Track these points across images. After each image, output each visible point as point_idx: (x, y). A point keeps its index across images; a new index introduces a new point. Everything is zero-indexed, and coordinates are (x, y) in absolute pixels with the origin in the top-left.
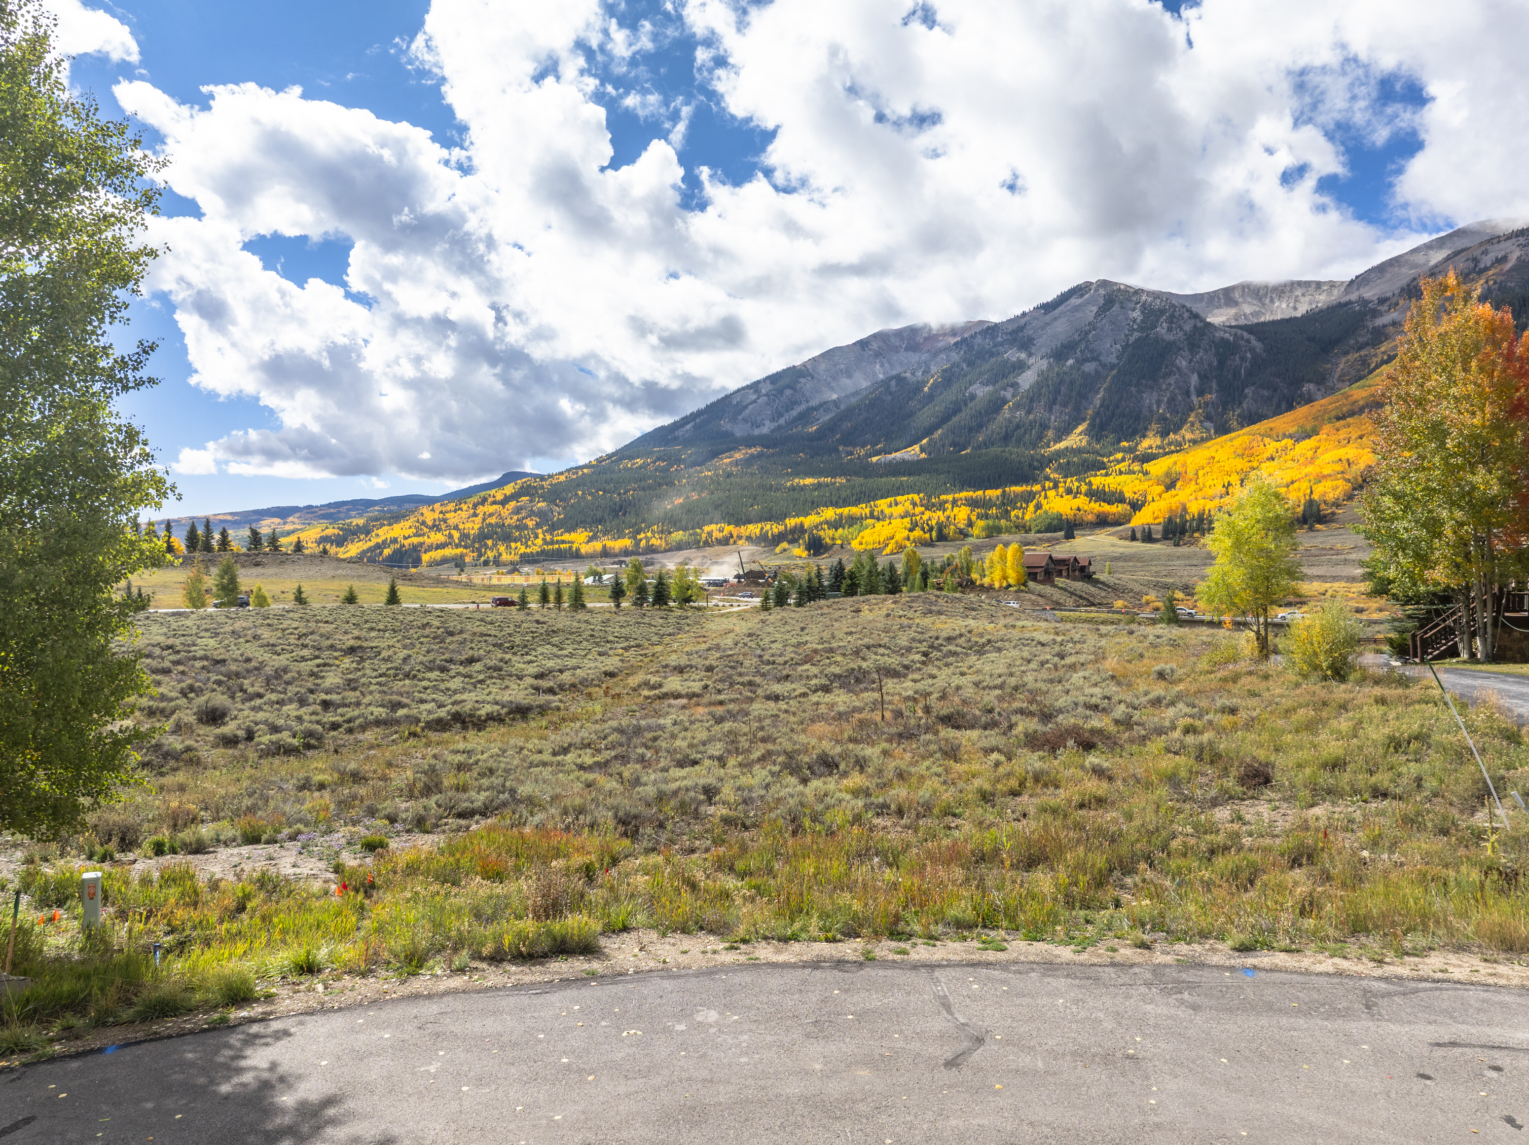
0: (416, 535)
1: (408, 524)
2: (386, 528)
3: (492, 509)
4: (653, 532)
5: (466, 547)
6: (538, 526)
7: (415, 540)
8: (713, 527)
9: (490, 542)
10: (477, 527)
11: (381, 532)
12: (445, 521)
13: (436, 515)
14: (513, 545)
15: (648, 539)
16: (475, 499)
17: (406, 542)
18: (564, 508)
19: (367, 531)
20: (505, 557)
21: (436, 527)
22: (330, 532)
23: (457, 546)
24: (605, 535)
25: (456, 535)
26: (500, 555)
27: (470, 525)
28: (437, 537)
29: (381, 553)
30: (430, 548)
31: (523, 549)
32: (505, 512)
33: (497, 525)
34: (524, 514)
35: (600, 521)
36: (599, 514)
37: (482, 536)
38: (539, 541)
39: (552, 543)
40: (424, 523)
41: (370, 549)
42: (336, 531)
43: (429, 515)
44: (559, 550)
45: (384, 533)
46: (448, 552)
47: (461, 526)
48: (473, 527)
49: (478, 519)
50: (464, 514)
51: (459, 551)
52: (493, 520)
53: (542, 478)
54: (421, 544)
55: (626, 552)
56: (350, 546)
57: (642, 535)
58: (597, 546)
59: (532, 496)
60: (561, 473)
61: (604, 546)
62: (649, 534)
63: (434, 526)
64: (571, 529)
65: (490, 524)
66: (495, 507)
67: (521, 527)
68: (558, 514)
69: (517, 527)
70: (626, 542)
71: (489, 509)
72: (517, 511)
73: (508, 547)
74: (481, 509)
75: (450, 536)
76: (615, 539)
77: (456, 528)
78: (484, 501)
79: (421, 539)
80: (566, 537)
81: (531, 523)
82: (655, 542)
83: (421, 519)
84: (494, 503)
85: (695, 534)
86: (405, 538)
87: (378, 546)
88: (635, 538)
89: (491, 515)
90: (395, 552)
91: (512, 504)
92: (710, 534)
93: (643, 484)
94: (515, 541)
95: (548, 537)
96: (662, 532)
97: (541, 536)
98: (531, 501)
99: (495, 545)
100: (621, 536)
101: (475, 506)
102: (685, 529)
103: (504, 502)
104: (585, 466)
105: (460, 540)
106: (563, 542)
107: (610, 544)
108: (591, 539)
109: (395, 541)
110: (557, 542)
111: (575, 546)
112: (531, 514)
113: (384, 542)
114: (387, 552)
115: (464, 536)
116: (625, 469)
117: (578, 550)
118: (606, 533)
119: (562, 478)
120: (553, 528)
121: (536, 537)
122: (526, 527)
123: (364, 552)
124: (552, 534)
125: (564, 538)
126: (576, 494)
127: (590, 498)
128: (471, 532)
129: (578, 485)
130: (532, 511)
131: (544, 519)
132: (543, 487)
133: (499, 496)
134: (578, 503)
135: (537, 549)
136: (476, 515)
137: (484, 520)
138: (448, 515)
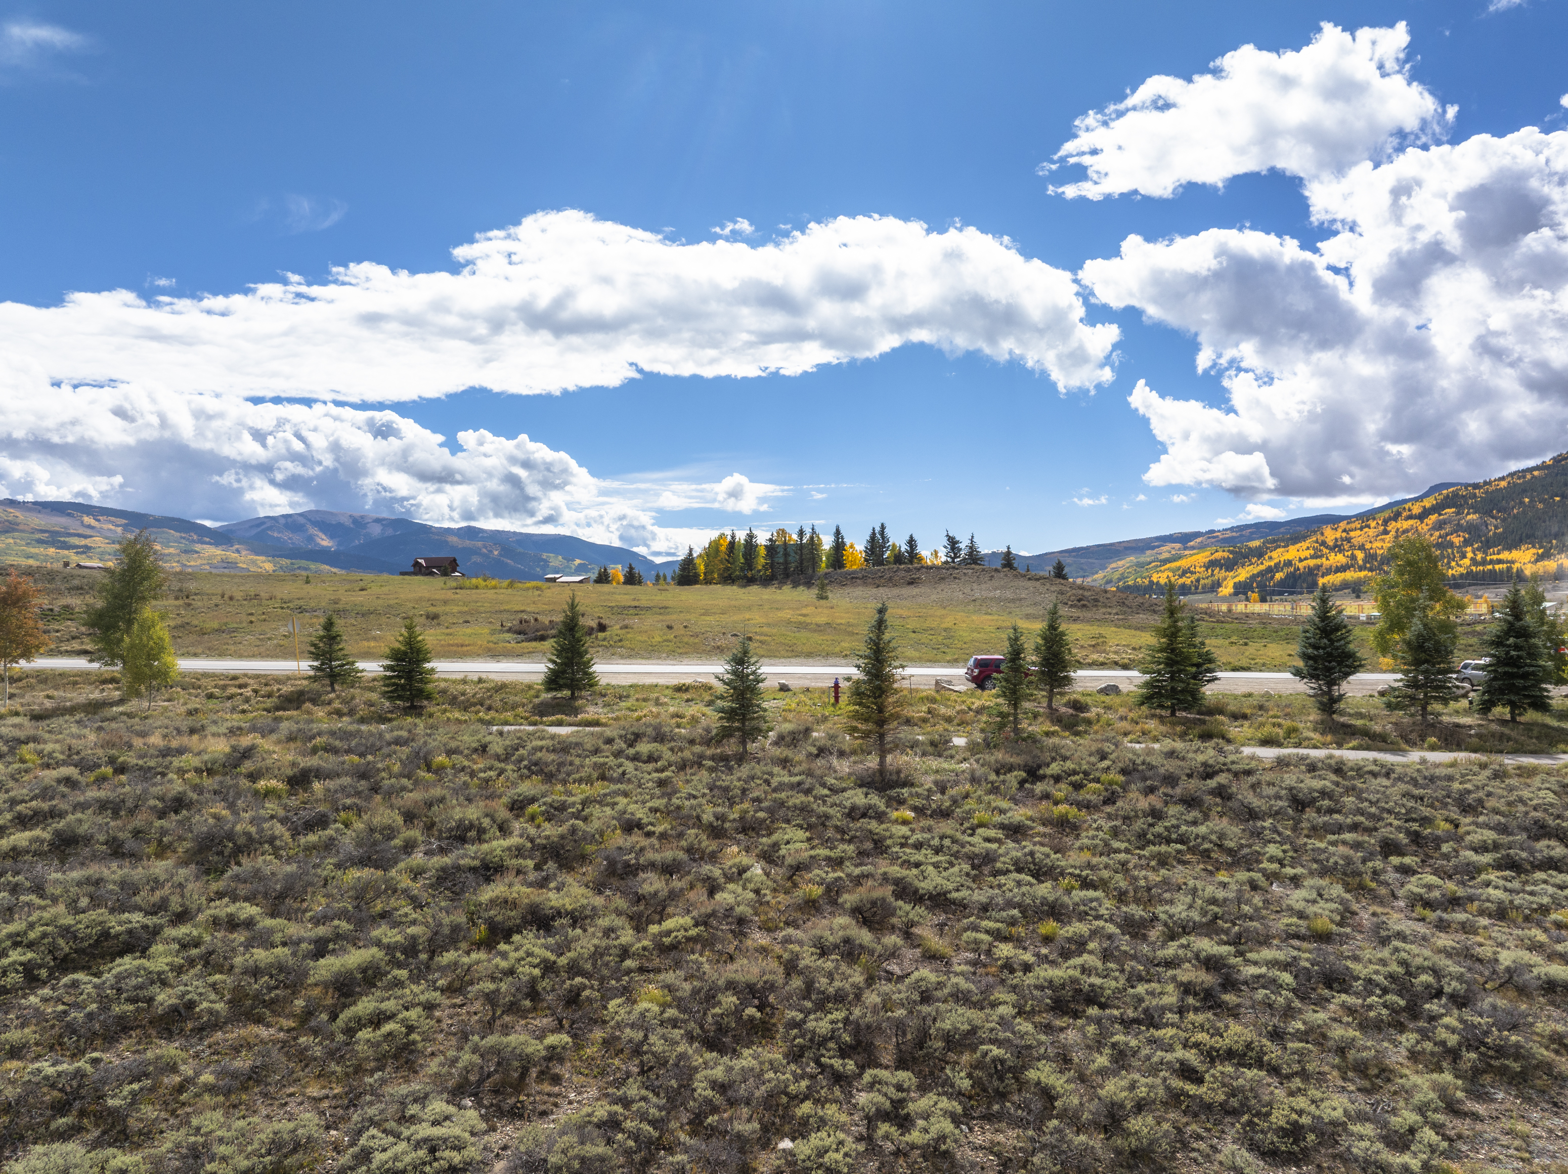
0: (1313, 557)
1: (1304, 545)
2: (1280, 550)
3: (1406, 524)
5: (1371, 570)
6: (1467, 543)
7: (1312, 563)
10: (1387, 546)
11: (1274, 554)
12: (1348, 540)
13: (1338, 534)
16: (1386, 514)
17: (1301, 565)
18: (1504, 520)
19: (1260, 553)
21: (1337, 547)
22: (1219, 555)
23: (1361, 569)
24: (1561, 552)
25: (1360, 555)
27: (1379, 544)
28: (1339, 559)
29: (1272, 577)
30: (1329, 571)
32: (1423, 528)
34: (1447, 529)
35: (1555, 535)
36: (1555, 526)
38: (1467, 562)
39: (1484, 562)
40: (1323, 543)
41: (1261, 574)
42: (1226, 554)
43: (1330, 535)
44: (1493, 572)
45: (1278, 555)
46: (1350, 575)
47: (1368, 546)
48: (1382, 546)
49: (1390, 537)
50: (1371, 532)
51: (1362, 574)
52: (1408, 538)
53: (1476, 486)
54: (1318, 567)
56: (1240, 570)
58: (1550, 565)
59: (1460, 507)
60: (1502, 479)
61: (1559, 566)
63: (1336, 546)
64: (1513, 546)
66: (1411, 522)
67: (1445, 545)
68: (1494, 527)
69: (1438, 546)
71: (1403, 524)
72: (1439, 526)
74: (1392, 526)
75: (1353, 557)
77: (1362, 547)
78: (1396, 516)
79: (1318, 561)
80: (1505, 555)
81: (1457, 540)
83: (1320, 538)
84: (1410, 517)
86: (1301, 560)
87: (1270, 570)
89: (1406, 531)
90: (1288, 576)
91: (1434, 518)
95: (1479, 557)
97: (1470, 555)
98: (1458, 513)
101: (1386, 522)
103: (1422, 517)
104: (1538, 468)
105: (1365, 561)
106: (1500, 562)
108: (1540, 558)
109: (1289, 563)
110: (1492, 562)
111: (1515, 567)
112: (1458, 528)
113: (1277, 565)
114: (1279, 576)
115: (1370, 557)
117: (1520, 571)
119: (1503, 484)
120: (1487, 545)
121: (1464, 556)
122: (1451, 545)
123: (1253, 577)
124: (1485, 553)
125: (1501, 556)
126: (1522, 503)
127: (1541, 506)
128: (1380, 552)
129: (1524, 491)
130: (1458, 525)
131: (1474, 534)
132: (1475, 496)
133: (1417, 509)
134: (1524, 512)
135: (1462, 570)
136: (1386, 532)
137: (1397, 537)
138: (1352, 534)
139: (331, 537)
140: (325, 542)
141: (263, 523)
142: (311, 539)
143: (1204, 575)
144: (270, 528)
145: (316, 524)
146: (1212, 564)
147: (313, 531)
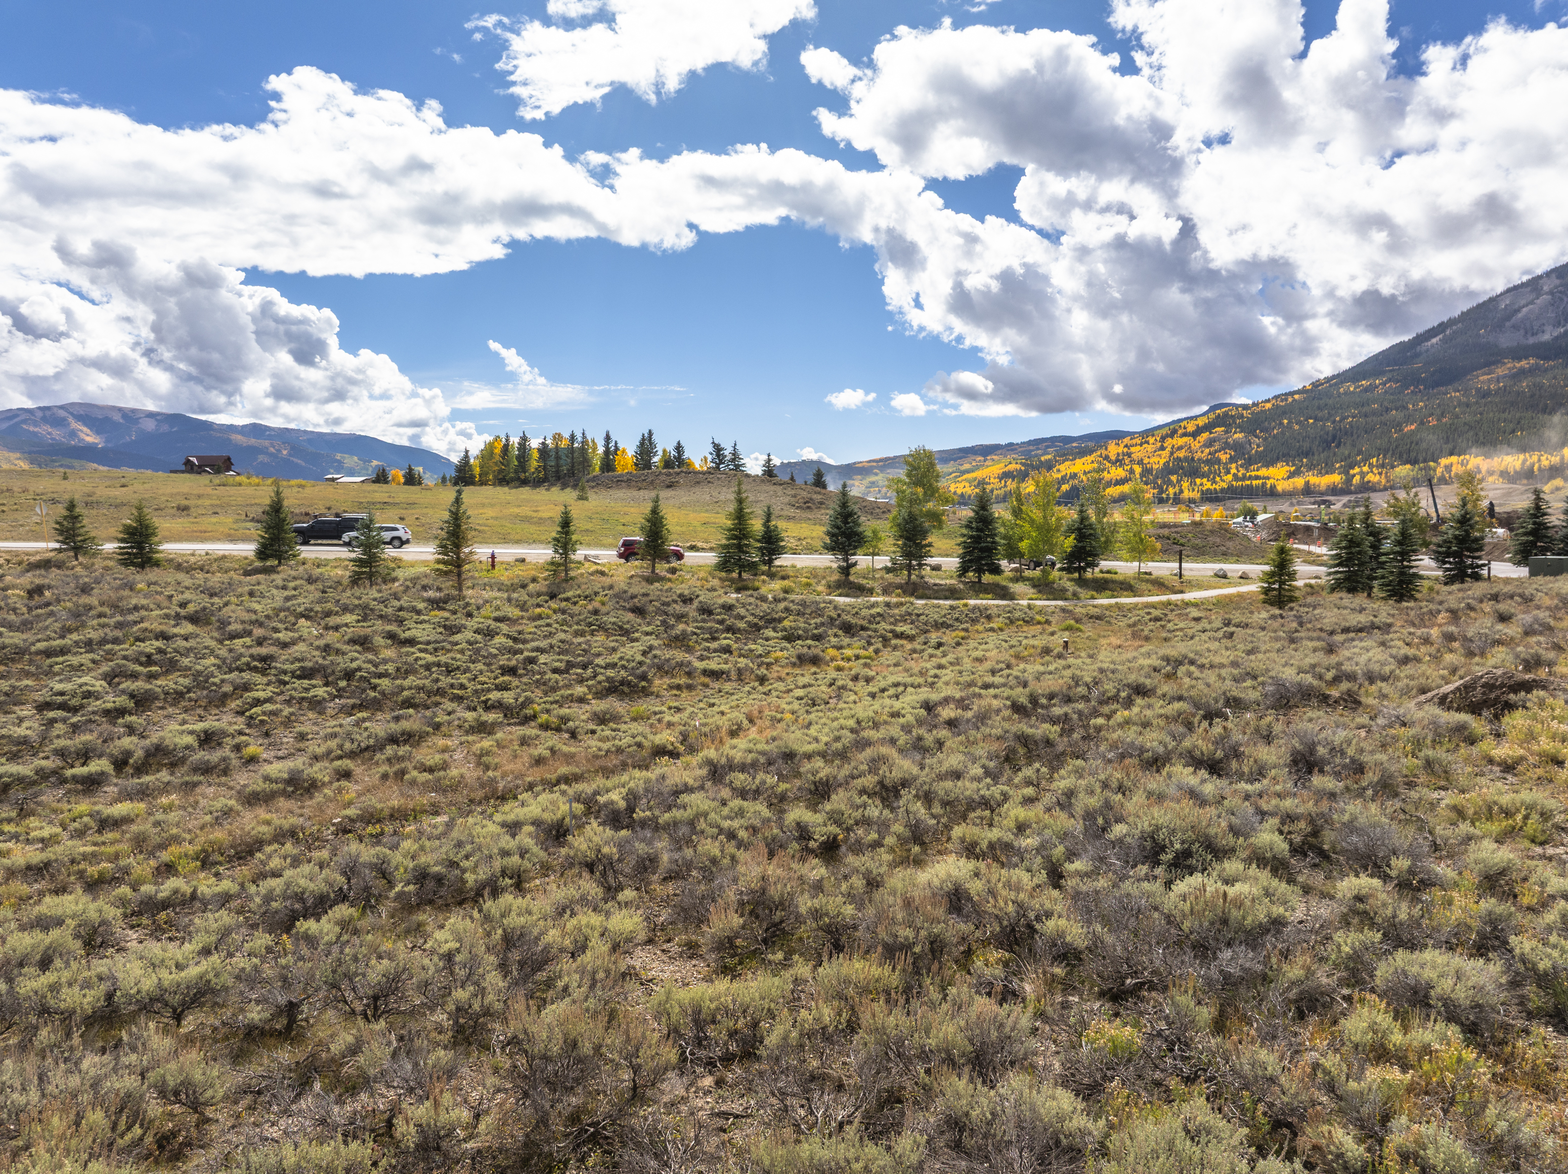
0: (1096, 470)
1: (1089, 458)
2: (1067, 463)
3: (1181, 441)
4: (1371, 466)
5: (1147, 483)
6: (1232, 460)
7: (1095, 475)
8: (1454, 459)
9: (1174, 478)
10: (1162, 461)
11: (1062, 467)
12: (1129, 455)
13: (1121, 449)
14: (1198, 481)
15: (1363, 475)
16: (1164, 431)
17: (1085, 478)
18: (1265, 439)
19: (1049, 466)
20: (1186, 494)
21: (1118, 462)
22: (1013, 467)
23: (1138, 482)
24: (1309, 469)
25: (1138, 469)
26: (1181, 491)
27: (1156, 459)
28: (1118, 473)
29: (1059, 489)
30: (1109, 484)
31: (1208, 485)
32: (1196, 445)
33: (1186, 459)
34: (1217, 446)
35: (1307, 454)
36: (1306, 445)
37: (1167, 470)
38: (1230, 477)
39: (1244, 478)
40: (1107, 458)
42: (1018, 467)
43: (1113, 450)
44: (1250, 487)
45: (1066, 468)
46: (1126, 488)
47: (1146, 461)
48: (1158, 462)
49: (1165, 453)
50: (1150, 448)
51: (1139, 487)
52: (1181, 454)
53: (1245, 407)
54: (1101, 480)
55: (1334, 490)
56: (1030, 481)
57: (1357, 470)
58: (1299, 482)
59: (1228, 426)
60: (1268, 401)
61: (1307, 483)
62: (1365, 469)
63: (1117, 460)
64: (1269, 463)
65: (1179, 459)
66: (1185, 439)
67: (1212, 461)
68: (1256, 445)
69: (1208, 462)
70: (1336, 478)
71: (1179, 441)
72: (1210, 443)
73: (1193, 483)
74: (1169, 442)
75: (1132, 471)
76: (1321, 474)
77: (1140, 462)
78: (1173, 433)
79: (1100, 475)
80: (1263, 472)
81: (1224, 457)
82: (1373, 478)
83: (1104, 452)
84: (1185, 435)
85: (1430, 468)
86: (1085, 473)
87: (1057, 481)
88: (1346, 473)
89: (1180, 448)
90: (1073, 488)
91: (1205, 435)
92: (1448, 468)
93: (1365, 409)
94: (1203, 476)
95: (1241, 473)
96: (1383, 466)
97: (1233, 471)
98: (1226, 432)
99: (1179, 481)
100: (1330, 471)
101: (1163, 439)
102: (1414, 462)
103: (1195, 435)
104: (1298, 392)
105: (1142, 475)
106: (1257, 478)
107: (1314, 480)
108: (1291, 475)
109: (1074, 476)
110: (1250, 478)
111: (1269, 483)
112: (1226, 446)
113: (1064, 478)
114: (1065, 487)
115: (1146, 471)
116: (1346, 393)
117: (1273, 487)
118: (1310, 467)
119: (1268, 406)
120: (1250, 463)
121: (1228, 472)
122: (1219, 461)
124: (1247, 470)
125: (1260, 473)
126: (1281, 424)
127: (1297, 427)
128: (1155, 467)
129: (1284, 413)
130: (1226, 443)
131: (1239, 452)
132: (1242, 416)
133: (1191, 428)
134: (1283, 433)
135: (1224, 485)
136: (1162, 448)
137: (1172, 453)
138: (1133, 449)
139: (98, 432)
140: (89, 437)
141: (16, 416)
142: (73, 434)
143: (998, 485)
144: (25, 421)
145: (79, 418)
146: (1006, 475)
147: (75, 425)
